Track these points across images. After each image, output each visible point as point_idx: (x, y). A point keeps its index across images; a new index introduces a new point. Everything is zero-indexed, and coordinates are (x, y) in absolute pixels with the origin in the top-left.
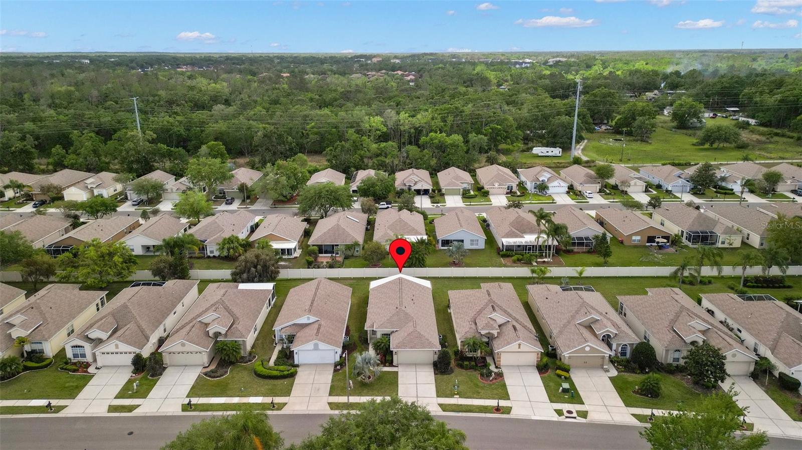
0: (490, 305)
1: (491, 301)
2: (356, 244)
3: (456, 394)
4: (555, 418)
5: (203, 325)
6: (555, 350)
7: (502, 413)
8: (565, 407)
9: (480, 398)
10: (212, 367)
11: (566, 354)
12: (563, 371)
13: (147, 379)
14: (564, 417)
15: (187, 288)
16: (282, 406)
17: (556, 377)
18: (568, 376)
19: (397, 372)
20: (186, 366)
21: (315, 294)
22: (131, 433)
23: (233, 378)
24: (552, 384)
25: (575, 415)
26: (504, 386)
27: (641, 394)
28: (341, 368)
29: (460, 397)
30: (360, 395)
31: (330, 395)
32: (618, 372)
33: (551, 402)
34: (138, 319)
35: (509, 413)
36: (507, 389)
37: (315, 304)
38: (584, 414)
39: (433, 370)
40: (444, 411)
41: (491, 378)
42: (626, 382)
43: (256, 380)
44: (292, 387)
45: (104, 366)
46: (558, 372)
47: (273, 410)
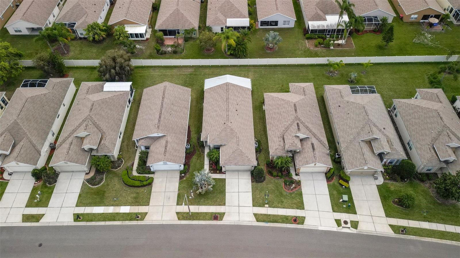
0: (296, 122)
1: (297, 118)
2: (193, 30)
3: (267, 204)
4: (335, 228)
5: (79, 140)
6: (340, 158)
7: (298, 224)
8: (344, 216)
9: (284, 208)
10: (92, 174)
11: (349, 170)
12: (344, 181)
13: (46, 187)
14: (341, 227)
15: (64, 90)
16: (144, 215)
17: (338, 185)
18: (347, 186)
19: (225, 179)
20: (73, 172)
21: (162, 104)
22: (40, 245)
23: (108, 185)
24: (335, 192)
25: (349, 225)
26: (301, 194)
27: (398, 205)
28: (185, 175)
29: (269, 207)
30: (199, 204)
31: (178, 204)
32: (384, 180)
33: (334, 211)
34: (29, 135)
35: (302, 223)
36: (302, 197)
37: (162, 116)
38: (355, 224)
39: (250, 178)
40: (257, 221)
41: (292, 187)
42: (388, 190)
43: (125, 188)
44: (150, 195)
45: (14, 172)
46: (341, 181)
47: (137, 220)
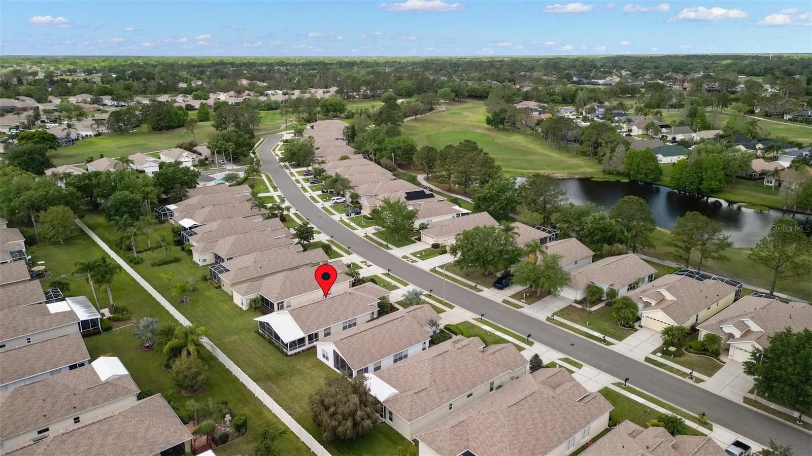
22: (572, 345)
